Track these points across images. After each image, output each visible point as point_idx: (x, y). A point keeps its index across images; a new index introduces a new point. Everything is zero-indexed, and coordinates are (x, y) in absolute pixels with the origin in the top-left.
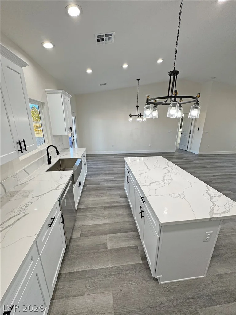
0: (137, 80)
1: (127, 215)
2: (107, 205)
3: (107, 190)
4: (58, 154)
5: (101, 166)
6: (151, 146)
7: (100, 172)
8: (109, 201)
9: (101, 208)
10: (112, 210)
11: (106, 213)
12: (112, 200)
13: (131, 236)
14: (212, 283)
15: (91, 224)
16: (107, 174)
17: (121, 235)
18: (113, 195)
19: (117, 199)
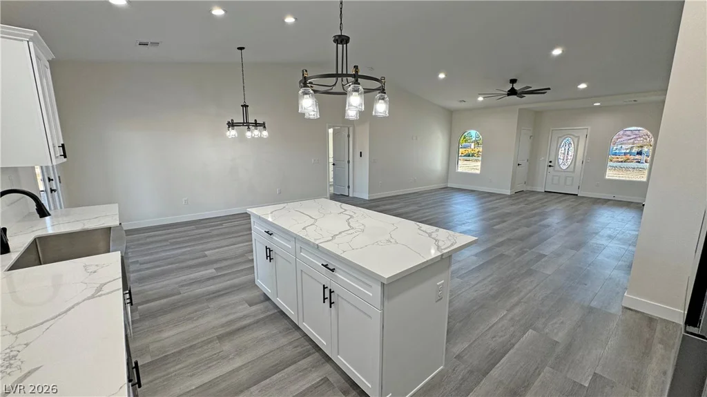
0: (238, 48)
1: (280, 332)
2: (221, 331)
3: (208, 300)
4: (41, 217)
5: (163, 254)
6: (280, 193)
7: (165, 267)
8: (224, 320)
9: (210, 341)
10: (240, 337)
11: (227, 346)
12: (231, 317)
13: (306, 366)
14: (454, 370)
15: (193, 388)
16: (190, 267)
17: (283, 374)
18: (227, 306)
19: (245, 309)
